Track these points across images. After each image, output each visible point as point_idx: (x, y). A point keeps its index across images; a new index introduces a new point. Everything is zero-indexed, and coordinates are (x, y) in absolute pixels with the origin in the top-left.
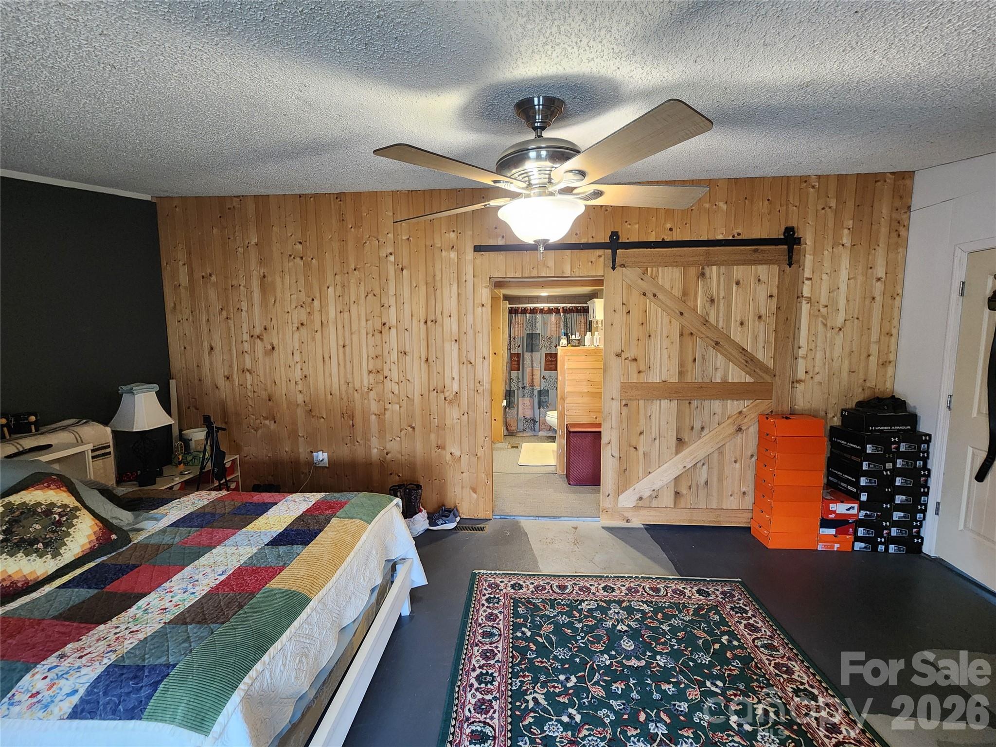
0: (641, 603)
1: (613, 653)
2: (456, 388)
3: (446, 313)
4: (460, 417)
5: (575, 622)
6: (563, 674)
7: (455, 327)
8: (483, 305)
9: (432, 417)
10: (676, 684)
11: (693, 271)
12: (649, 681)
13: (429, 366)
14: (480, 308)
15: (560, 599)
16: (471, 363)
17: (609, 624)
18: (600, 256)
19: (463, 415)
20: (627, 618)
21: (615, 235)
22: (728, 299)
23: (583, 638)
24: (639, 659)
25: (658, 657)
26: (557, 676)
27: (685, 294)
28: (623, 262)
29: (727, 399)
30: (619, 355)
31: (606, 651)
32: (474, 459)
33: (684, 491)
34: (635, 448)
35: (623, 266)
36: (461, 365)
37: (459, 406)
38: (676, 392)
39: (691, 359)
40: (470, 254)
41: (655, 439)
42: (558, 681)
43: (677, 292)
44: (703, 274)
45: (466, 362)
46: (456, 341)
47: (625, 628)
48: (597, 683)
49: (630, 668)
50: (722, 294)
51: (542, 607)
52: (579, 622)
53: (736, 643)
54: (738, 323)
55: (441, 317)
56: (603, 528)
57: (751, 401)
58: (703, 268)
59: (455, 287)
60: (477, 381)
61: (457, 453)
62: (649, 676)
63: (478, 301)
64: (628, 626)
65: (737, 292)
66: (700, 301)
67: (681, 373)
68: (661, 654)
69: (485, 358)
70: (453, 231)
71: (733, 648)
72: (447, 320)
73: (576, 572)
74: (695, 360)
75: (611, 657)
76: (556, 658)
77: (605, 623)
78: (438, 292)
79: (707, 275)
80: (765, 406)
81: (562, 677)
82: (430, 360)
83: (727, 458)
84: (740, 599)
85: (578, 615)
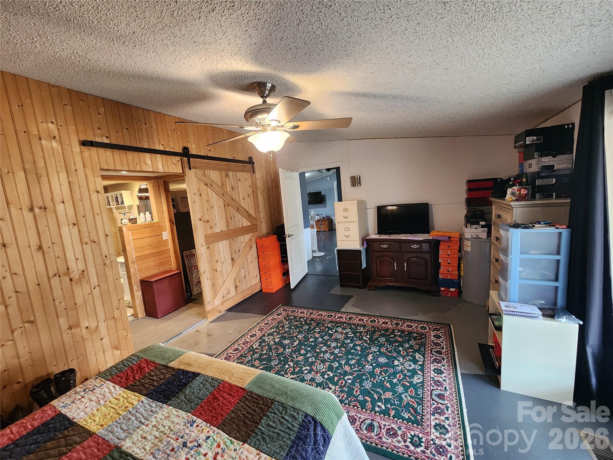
0: (270, 330)
1: (287, 347)
2: (81, 267)
3: (57, 199)
4: (91, 291)
5: (262, 352)
6: (286, 365)
7: (71, 212)
8: (98, 192)
9: (57, 302)
10: (311, 337)
11: (223, 173)
12: (306, 343)
13: (43, 254)
14: (96, 194)
15: (243, 353)
16: (95, 242)
17: (272, 343)
18: (178, 161)
19: (94, 288)
20: (274, 337)
21: (186, 149)
22: (237, 186)
23: (272, 353)
24: (295, 341)
25: (298, 337)
26: (285, 368)
27: (222, 185)
28: (194, 166)
29: (244, 235)
30: (201, 220)
31: (285, 349)
32: (113, 322)
33: (238, 284)
34: (216, 270)
35: (194, 168)
36: (85, 246)
37: (89, 281)
38: (228, 235)
39: (230, 218)
40: (77, 148)
41: (223, 263)
42: (288, 368)
43: (219, 183)
44: (227, 175)
45: (89, 242)
46: (74, 224)
47: (279, 339)
48: (297, 357)
49: (297, 345)
50: (235, 185)
51: (242, 361)
52: (263, 351)
53: (305, 319)
54: (243, 198)
55: (52, 204)
56: (210, 323)
57: (252, 233)
58: (227, 172)
59: (63, 176)
60: (104, 256)
61: (93, 325)
62: (304, 342)
63: (92, 188)
64: (278, 338)
65: (240, 183)
66: (229, 189)
67: (228, 225)
68: (297, 335)
69: (107, 236)
70: (52, 123)
71: (307, 319)
72: (60, 207)
73: (231, 342)
74: (231, 218)
75: (289, 348)
76: (275, 365)
77: (270, 344)
78: (44, 179)
79: (229, 175)
80: (256, 234)
81: (287, 366)
82: (45, 247)
83: (249, 262)
84: (289, 309)
85: (259, 350)
